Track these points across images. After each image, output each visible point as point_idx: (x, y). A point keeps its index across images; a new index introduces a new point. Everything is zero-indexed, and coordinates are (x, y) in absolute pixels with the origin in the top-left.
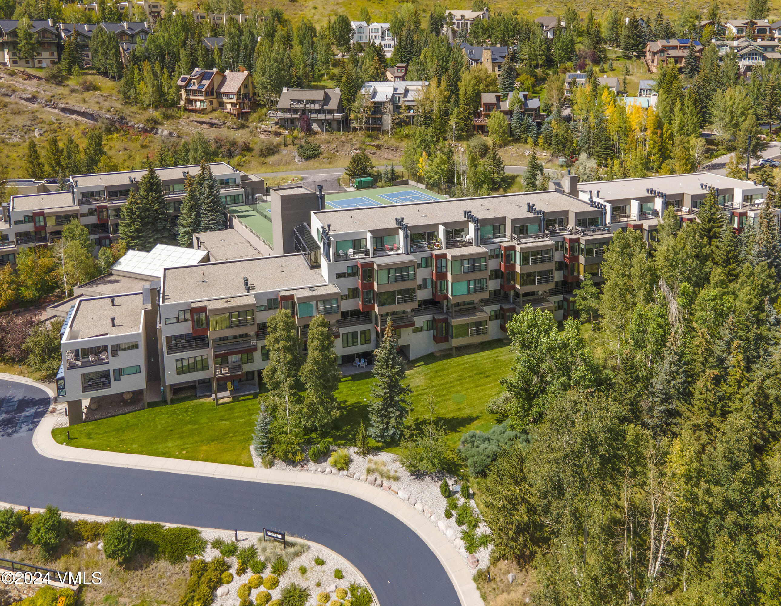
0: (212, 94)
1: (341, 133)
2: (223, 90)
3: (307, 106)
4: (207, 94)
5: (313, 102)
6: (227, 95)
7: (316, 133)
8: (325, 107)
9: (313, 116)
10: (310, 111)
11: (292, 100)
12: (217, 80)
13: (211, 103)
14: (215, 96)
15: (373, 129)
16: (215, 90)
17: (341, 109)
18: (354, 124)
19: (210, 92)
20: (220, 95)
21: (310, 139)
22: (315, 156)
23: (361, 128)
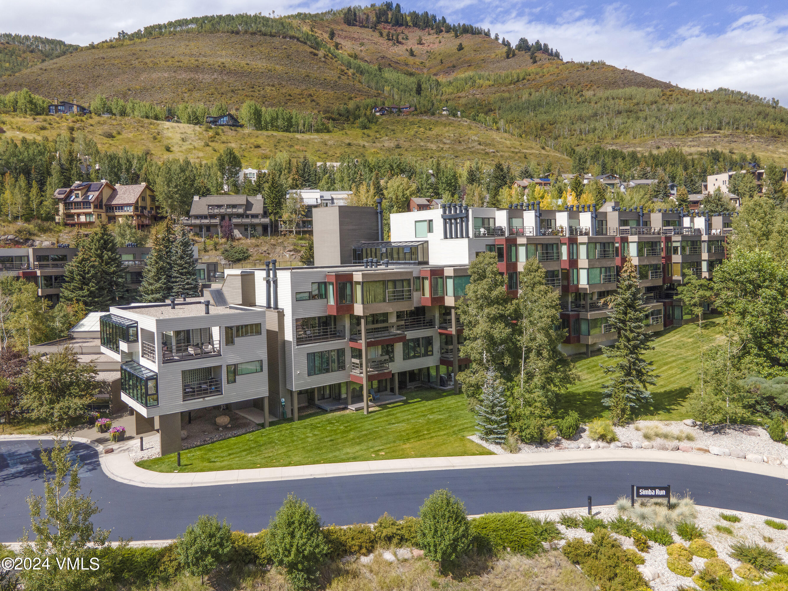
0: (101, 207)
1: (269, 238)
2: (114, 202)
3: (229, 210)
4: (96, 207)
5: (234, 206)
6: (121, 207)
7: (239, 239)
8: (248, 212)
9: (235, 221)
10: (231, 216)
11: (209, 206)
12: (107, 193)
13: (99, 216)
14: (104, 210)
15: (305, 232)
16: (104, 202)
17: (265, 214)
18: (283, 228)
19: (99, 204)
20: (110, 208)
21: (235, 244)
22: (246, 258)
23: (291, 232)
